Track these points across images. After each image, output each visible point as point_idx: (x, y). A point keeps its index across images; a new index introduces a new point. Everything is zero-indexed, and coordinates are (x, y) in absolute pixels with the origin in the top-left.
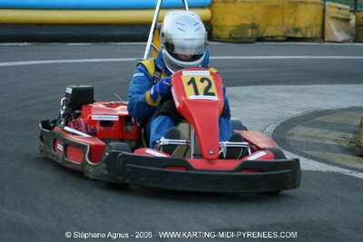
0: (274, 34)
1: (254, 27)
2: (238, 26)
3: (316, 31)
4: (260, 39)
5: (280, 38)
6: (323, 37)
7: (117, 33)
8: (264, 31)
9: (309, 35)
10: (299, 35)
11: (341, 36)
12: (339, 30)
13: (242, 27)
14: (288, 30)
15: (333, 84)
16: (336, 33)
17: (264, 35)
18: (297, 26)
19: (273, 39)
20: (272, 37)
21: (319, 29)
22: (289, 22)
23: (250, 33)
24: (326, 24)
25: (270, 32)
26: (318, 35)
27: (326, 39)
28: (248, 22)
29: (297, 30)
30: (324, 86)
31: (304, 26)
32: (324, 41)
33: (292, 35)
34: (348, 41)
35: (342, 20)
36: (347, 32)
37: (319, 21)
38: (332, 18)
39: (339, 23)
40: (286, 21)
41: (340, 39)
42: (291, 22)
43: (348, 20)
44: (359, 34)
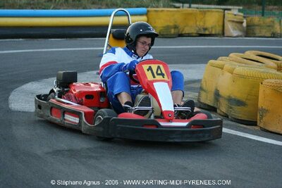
0: (190, 32)
1: (176, 27)
2: (164, 27)
3: (218, 30)
4: (181, 35)
5: (194, 35)
6: (223, 34)
7: (83, 32)
8: (183, 30)
9: (213, 33)
10: (207, 32)
11: (235, 33)
12: (234, 29)
13: (168, 27)
14: (200, 29)
16: (232, 31)
17: (183, 32)
18: (205, 27)
19: (189, 35)
20: (188, 34)
21: (221, 28)
22: (200, 24)
23: (173, 31)
24: (225, 25)
25: (187, 30)
26: (221, 32)
27: (226, 35)
28: (171, 24)
29: (205, 29)
31: (210, 26)
32: (224, 36)
33: (202, 32)
34: (241, 36)
35: (237, 22)
36: (240, 30)
37: (221, 24)
38: (229, 21)
39: (234, 24)
40: (198, 23)
41: (235, 35)
42: (202, 24)
43: (242, 23)
44: (249, 32)
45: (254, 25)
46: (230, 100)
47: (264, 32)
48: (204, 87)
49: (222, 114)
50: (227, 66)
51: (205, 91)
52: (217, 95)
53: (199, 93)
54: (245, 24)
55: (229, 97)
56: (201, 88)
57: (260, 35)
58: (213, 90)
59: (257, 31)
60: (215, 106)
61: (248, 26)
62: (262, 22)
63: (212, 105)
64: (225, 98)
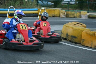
3: (58, 15)
5: (51, 17)
6: (60, 16)
9: (57, 16)
10: (55, 16)
11: (63, 16)
12: (63, 15)
14: (53, 15)
15: (60, 25)
16: (62, 16)
18: (55, 14)
21: (59, 15)
22: (53, 13)
26: (59, 16)
27: (61, 17)
29: (55, 15)
30: (58, 26)
33: (54, 16)
34: (65, 17)
35: (64, 13)
36: (65, 16)
37: (59, 13)
38: (62, 13)
39: (63, 14)
40: (52, 13)
41: (63, 17)
42: (54, 13)
43: (65, 13)
44: (67, 16)
45: (69, 14)
46: (72, 36)
47: (72, 16)
48: (63, 32)
49: (69, 41)
50: (70, 26)
51: (63, 34)
52: (67, 35)
53: (61, 34)
54: (66, 14)
55: (72, 35)
56: (62, 33)
57: (70, 17)
58: (66, 33)
59: (70, 16)
60: (67, 38)
61: (67, 14)
62: (71, 13)
63: (65, 38)
64: (70, 36)
